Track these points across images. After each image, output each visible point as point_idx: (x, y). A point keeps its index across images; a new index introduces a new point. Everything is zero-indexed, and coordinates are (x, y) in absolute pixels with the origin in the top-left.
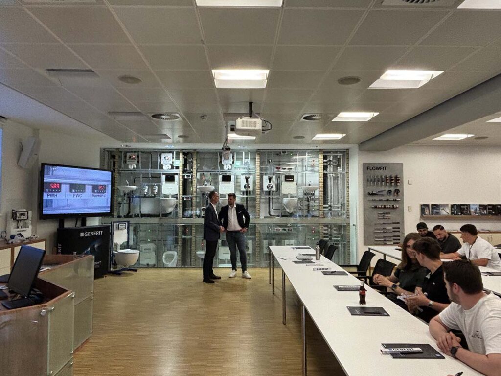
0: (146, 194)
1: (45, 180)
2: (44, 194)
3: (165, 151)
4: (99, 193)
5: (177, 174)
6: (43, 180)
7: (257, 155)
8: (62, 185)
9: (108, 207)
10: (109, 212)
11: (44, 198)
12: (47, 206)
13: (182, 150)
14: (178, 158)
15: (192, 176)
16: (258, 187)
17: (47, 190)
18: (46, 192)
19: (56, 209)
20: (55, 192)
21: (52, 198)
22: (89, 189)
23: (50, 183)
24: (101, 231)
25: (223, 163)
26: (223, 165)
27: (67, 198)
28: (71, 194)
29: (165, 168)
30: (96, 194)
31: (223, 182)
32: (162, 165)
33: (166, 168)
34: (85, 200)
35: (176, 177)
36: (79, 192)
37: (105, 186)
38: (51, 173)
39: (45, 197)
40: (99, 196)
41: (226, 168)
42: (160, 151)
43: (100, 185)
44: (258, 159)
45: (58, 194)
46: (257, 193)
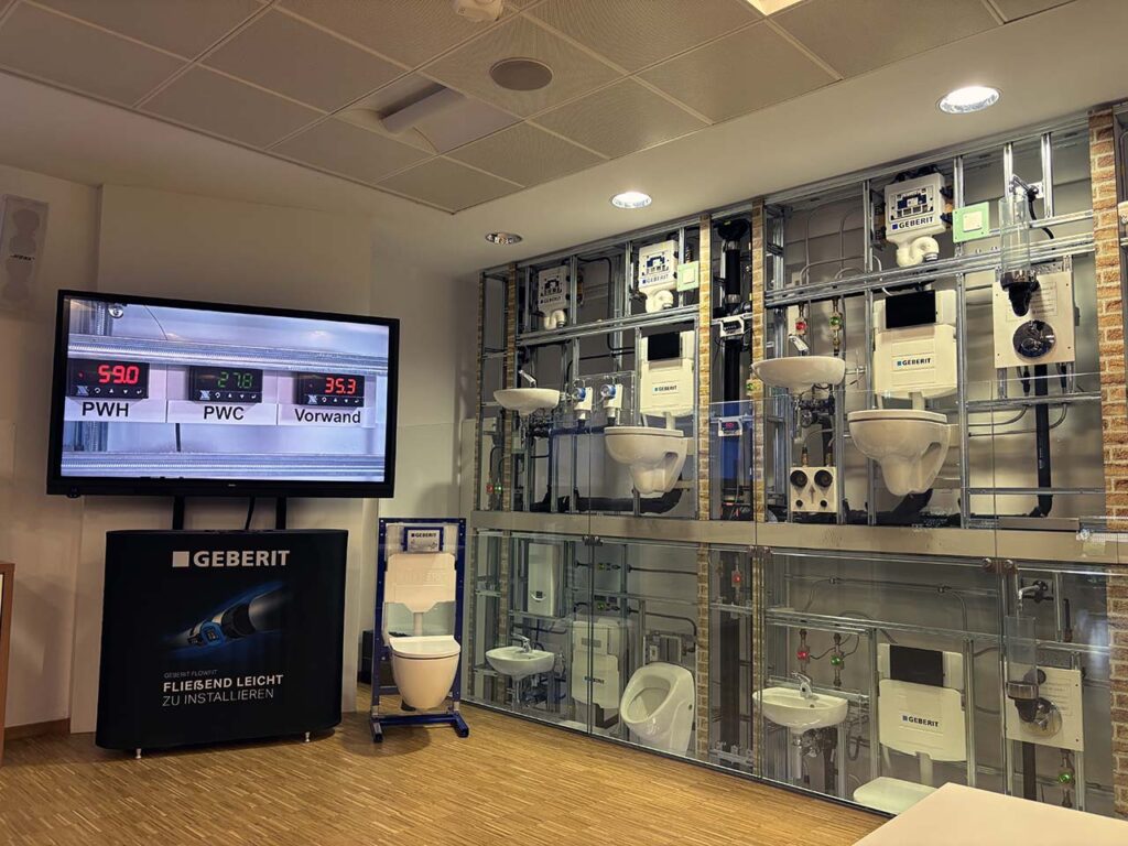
0: (583, 417)
1: (74, 351)
2: (68, 401)
3: (648, 234)
4: (330, 403)
5: (689, 325)
6: (67, 350)
7: (1094, 142)
8: (152, 372)
9: (372, 462)
10: (381, 479)
11: (66, 418)
12: (79, 447)
13: (709, 213)
14: (692, 253)
15: (748, 323)
16: (1113, 335)
17: (83, 390)
18: (74, 394)
19: (119, 458)
20: (119, 395)
21: (105, 417)
22: (278, 391)
23: (98, 363)
24: (284, 553)
25: (891, 235)
26: (895, 247)
27: (173, 420)
28: (192, 404)
29: (652, 306)
30: (314, 411)
31: (895, 332)
32: (644, 297)
33: (657, 302)
34: (259, 431)
35: (687, 338)
36: (229, 400)
37: (360, 380)
38: (100, 328)
39: (73, 411)
40: (327, 418)
41: (908, 257)
42: (634, 237)
43: (336, 376)
44: (1104, 161)
45: (134, 405)
46: (1106, 372)
